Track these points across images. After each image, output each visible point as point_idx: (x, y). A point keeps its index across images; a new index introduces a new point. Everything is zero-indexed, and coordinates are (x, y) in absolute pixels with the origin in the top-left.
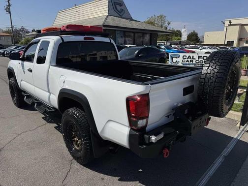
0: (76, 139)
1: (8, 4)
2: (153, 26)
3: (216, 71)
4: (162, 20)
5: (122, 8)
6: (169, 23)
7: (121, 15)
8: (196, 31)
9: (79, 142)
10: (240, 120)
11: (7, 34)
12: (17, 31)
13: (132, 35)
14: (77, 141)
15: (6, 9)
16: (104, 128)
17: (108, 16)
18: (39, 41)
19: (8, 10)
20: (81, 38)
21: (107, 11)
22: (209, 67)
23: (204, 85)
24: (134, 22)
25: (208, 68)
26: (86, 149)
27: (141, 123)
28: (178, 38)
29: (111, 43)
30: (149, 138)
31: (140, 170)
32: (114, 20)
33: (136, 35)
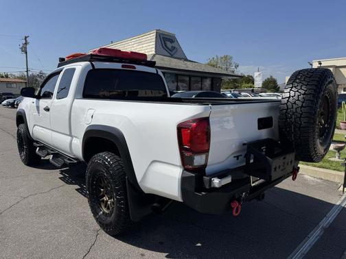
0: (105, 198)
1: (24, 42)
2: (215, 68)
3: (303, 92)
4: (227, 62)
5: (173, 45)
6: (237, 66)
7: (172, 53)
8: (274, 77)
9: (109, 203)
10: (343, 182)
11: (20, 81)
12: (33, 76)
13: (187, 79)
14: (107, 201)
15: (22, 48)
16: (145, 173)
17: (154, 55)
18: (62, 70)
19: (24, 50)
20: (118, 66)
21: (154, 49)
22: (292, 88)
23: (286, 112)
24: (189, 63)
25: (291, 90)
26: (119, 209)
27: (198, 160)
28: (249, 85)
29: (157, 74)
30: (210, 181)
31: (199, 245)
32: (162, 59)
33: (192, 79)
